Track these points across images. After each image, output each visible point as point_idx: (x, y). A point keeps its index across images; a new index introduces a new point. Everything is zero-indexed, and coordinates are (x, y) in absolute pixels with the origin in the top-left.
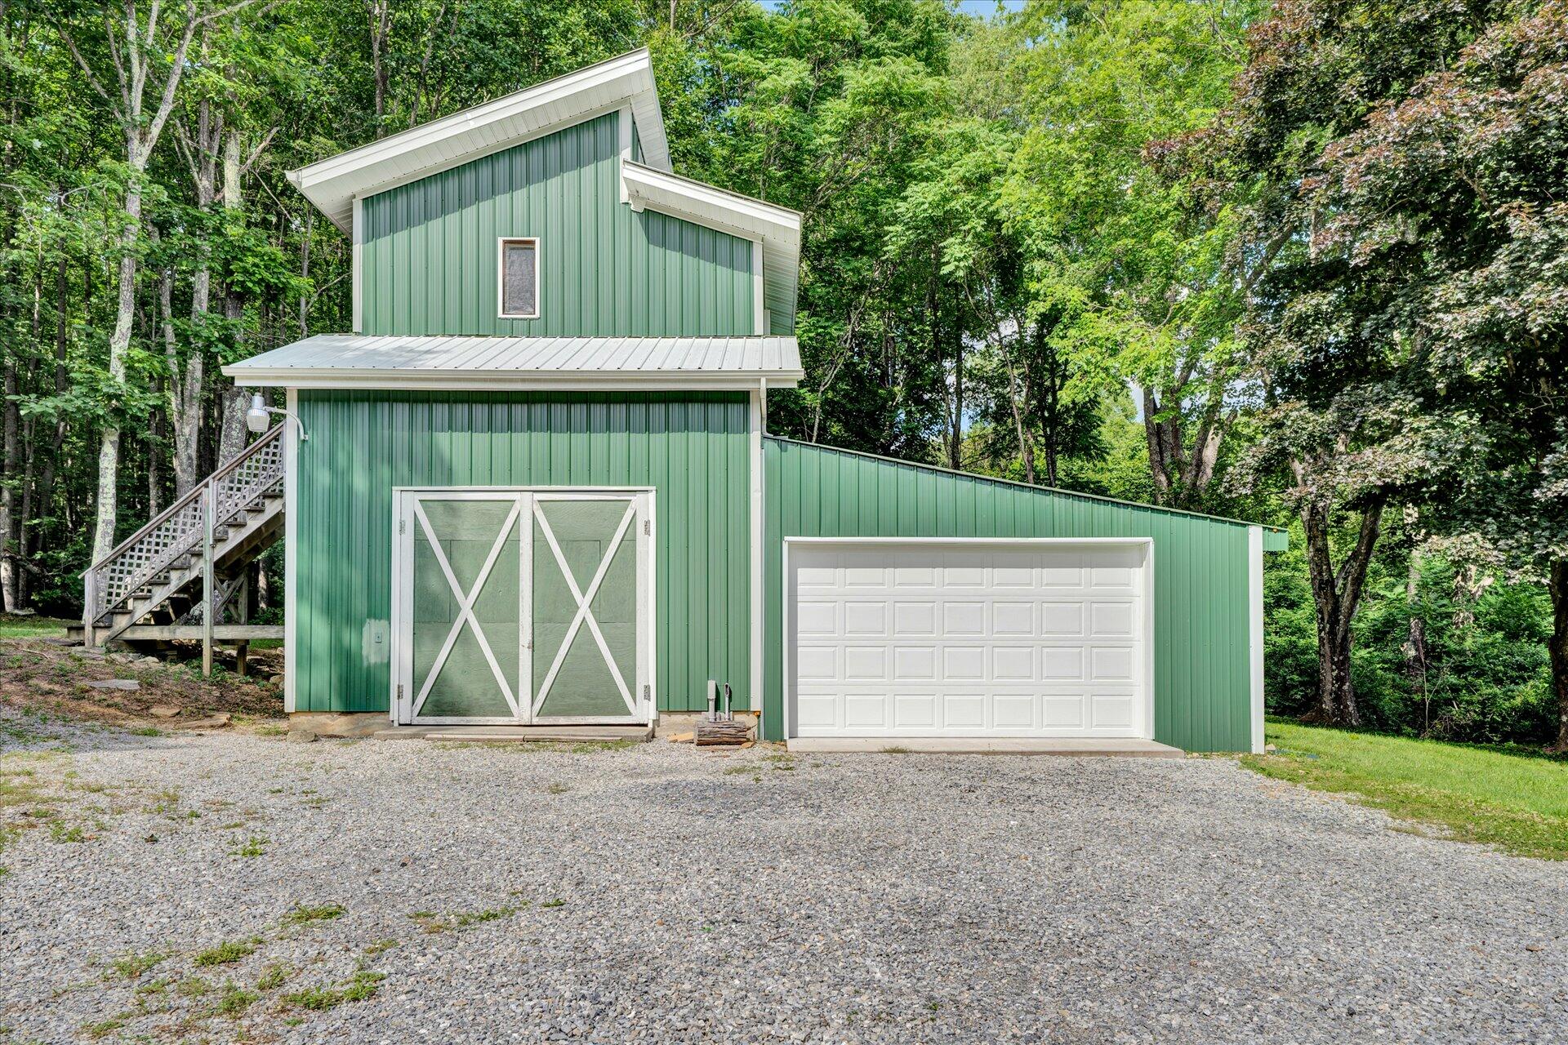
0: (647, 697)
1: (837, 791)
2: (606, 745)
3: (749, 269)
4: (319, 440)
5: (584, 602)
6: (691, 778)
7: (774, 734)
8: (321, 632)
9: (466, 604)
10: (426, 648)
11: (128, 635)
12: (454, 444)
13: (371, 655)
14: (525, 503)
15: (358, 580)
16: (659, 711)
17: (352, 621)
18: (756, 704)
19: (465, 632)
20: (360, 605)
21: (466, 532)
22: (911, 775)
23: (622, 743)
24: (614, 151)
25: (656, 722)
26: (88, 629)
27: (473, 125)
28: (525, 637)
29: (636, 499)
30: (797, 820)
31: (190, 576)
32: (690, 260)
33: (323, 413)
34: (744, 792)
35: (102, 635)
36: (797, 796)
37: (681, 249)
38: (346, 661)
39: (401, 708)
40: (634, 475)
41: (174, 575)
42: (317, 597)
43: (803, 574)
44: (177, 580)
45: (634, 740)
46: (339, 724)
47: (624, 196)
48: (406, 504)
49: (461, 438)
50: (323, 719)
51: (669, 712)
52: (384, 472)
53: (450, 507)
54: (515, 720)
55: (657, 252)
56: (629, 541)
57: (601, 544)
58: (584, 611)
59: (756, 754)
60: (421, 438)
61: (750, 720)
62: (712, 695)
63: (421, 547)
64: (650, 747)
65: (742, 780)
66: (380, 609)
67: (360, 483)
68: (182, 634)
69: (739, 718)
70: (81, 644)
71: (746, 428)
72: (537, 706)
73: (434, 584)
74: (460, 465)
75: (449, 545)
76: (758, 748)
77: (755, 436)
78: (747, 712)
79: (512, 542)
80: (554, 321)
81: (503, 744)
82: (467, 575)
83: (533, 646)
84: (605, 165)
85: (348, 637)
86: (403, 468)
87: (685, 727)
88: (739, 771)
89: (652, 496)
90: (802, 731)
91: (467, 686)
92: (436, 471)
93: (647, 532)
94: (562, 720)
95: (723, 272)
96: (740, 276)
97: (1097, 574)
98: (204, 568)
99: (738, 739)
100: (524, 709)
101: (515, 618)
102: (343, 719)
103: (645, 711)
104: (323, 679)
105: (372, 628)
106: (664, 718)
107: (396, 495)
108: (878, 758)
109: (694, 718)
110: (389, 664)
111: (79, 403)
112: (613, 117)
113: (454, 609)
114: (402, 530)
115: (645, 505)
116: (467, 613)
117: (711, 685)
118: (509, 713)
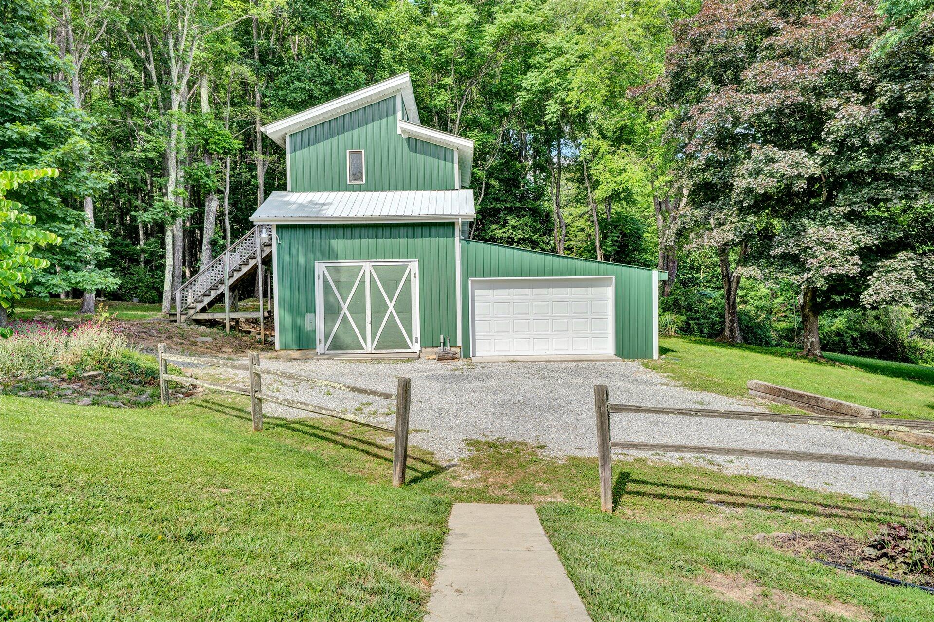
0: (417, 341)
1: (489, 376)
2: (403, 361)
3: (452, 162)
4: (284, 244)
5: (391, 306)
6: (440, 372)
7: (466, 355)
8: (288, 319)
9: (345, 307)
10: (329, 324)
11: (194, 317)
12: (338, 244)
13: (308, 327)
14: (367, 267)
15: (302, 299)
16: (422, 347)
17: (301, 315)
18: (459, 344)
19: (345, 318)
20: (303, 308)
21: (343, 279)
22: (516, 370)
23: (409, 360)
24: (394, 112)
25: (420, 351)
26: (178, 315)
27: (337, 106)
28: (368, 319)
29: (411, 265)
30: (476, 384)
31: (219, 292)
32: (427, 158)
33: (286, 233)
34: (459, 376)
35: (183, 318)
36: (476, 377)
37: (423, 153)
38: (298, 330)
39: (321, 348)
40: (409, 255)
41: (213, 292)
42: (286, 306)
43: (477, 292)
44: (214, 294)
45: (413, 359)
46: (296, 354)
47: (399, 132)
48: (320, 268)
49: (341, 242)
50: (290, 352)
51: (425, 347)
52: (311, 256)
53: (337, 269)
54: (365, 352)
55: (413, 154)
56: (408, 280)
57: (398, 282)
58: (391, 308)
59: (461, 363)
60: (325, 242)
61: (457, 350)
62: (442, 341)
63: (326, 284)
64: (420, 361)
65: (457, 373)
66: (312, 309)
67: (302, 260)
68: (218, 316)
69: (453, 349)
70: (176, 321)
71: (453, 236)
72: (374, 346)
73: (331, 299)
74: (340, 252)
75: (337, 283)
76: (461, 361)
77: (457, 239)
78: (456, 347)
79: (363, 282)
80: (371, 185)
81: (365, 361)
82: (345, 295)
83: (371, 323)
84: (391, 118)
85: (299, 321)
86: (319, 254)
87: (431, 353)
88: (456, 370)
89: (417, 263)
90: (477, 354)
91: (347, 339)
92: (331, 255)
93: (415, 277)
94: (384, 351)
95: (442, 163)
96: (449, 164)
97: (594, 290)
98: (224, 288)
99: (453, 358)
100: (369, 347)
101: (365, 312)
102: (298, 352)
103: (416, 347)
104: (290, 337)
105: (308, 317)
106: (423, 350)
107: (316, 265)
108: (505, 364)
109: (435, 350)
110: (315, 331)
111: (160, 215)
112: (394, 97)
113: (340, 309)
114: (319, 278)
115: (414, 267)
116: (345, 310)
117: (442, 336)
118: (363, 349)
